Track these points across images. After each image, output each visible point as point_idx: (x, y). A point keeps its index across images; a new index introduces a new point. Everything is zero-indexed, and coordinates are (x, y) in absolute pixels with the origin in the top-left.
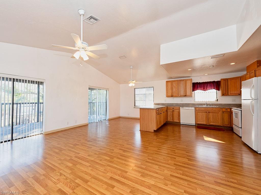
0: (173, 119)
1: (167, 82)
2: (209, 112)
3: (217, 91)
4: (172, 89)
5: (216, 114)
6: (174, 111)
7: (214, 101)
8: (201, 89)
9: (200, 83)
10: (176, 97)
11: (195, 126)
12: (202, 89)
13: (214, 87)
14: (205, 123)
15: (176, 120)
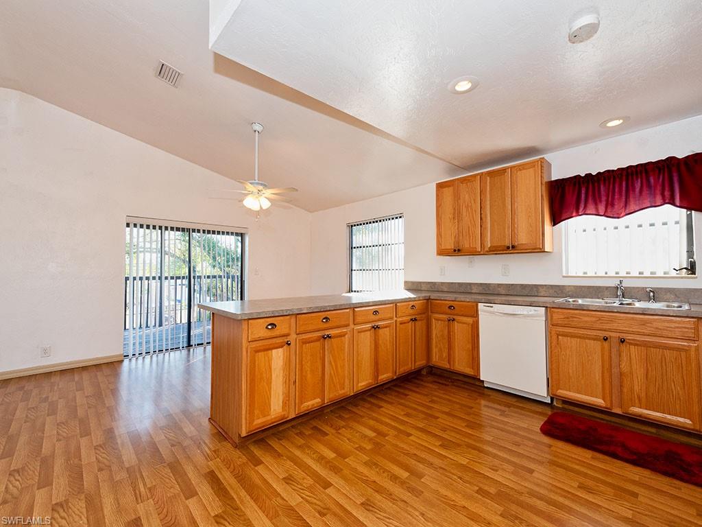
0: (450, 358)
1: (440, 186)
2: (622, 341)
3: (689, 218)
4: (457, 215)
5: (667, 353)
6: (454, 320)
7: (674, 274)
8: (597, 209)
9: (589, 176)
10: (473, 253)
11: (550, 405)
12: (602, 210)
13: (667, 193)
14: (599, 401)
15: (461, 366)
